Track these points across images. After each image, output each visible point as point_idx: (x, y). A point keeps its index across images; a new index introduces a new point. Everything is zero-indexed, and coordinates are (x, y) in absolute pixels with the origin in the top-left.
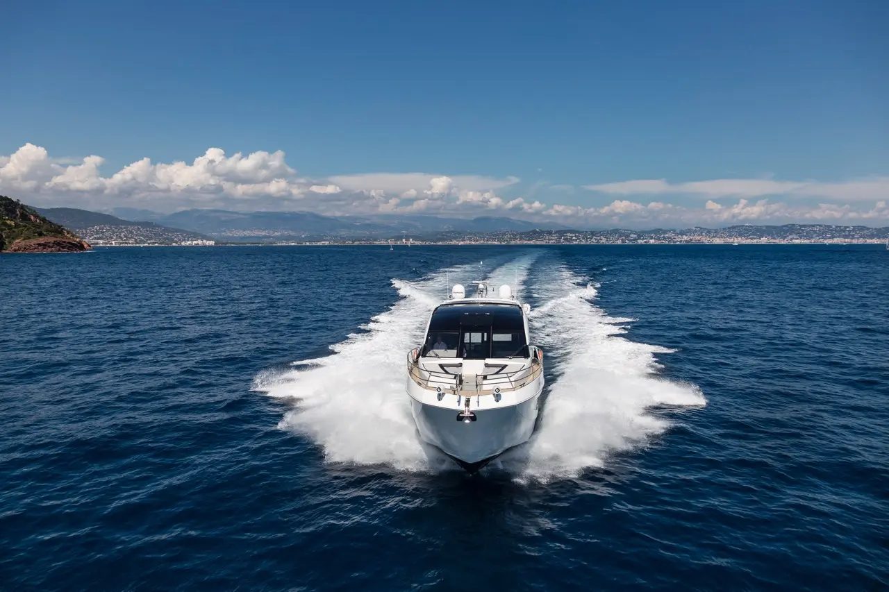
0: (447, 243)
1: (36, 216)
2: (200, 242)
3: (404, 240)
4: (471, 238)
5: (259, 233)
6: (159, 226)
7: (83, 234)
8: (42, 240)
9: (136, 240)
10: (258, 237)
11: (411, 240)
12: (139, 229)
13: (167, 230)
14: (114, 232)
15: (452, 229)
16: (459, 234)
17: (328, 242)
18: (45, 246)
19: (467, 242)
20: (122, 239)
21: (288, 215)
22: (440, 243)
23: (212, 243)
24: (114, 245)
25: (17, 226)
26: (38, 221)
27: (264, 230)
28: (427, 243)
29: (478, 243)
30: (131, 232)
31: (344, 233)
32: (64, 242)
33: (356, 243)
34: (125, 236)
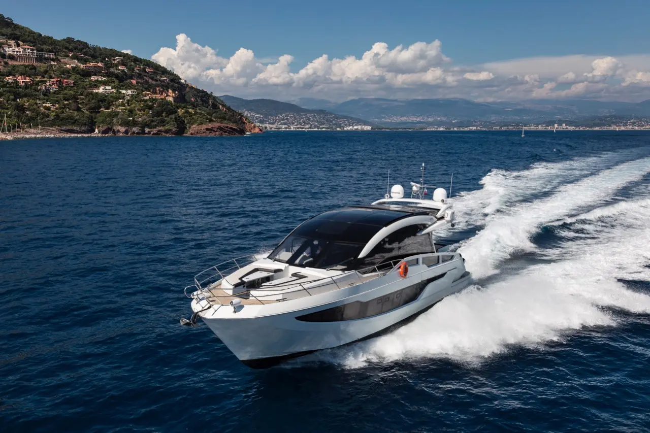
0: (605, 128)
1: (224, 106)
2: (359, 127)
3: (556, 126)
4: (635, 123)
5: (415, 119)
6: (331, 114)
7: (273, 120)
8: (210, 126)
9: (311, 125)
10: (413, 123)
11: (564, 125)
12: (314, 115)
13: (336, 117)
14: (295, 119)
15: (614, 114)
16: (619, 119)
17: (475, 128)
18: (211, 130)
19: (630, 128)
20: (300, 125)
21: (441, 102)
22: (597, 128)
23: (369, 128)
24: (292, 129)
25: (196, 113)
26: (225, 109)
27: (420, 116)
28: (581, 129)
29: (642, 128)
30: (309, 119)
31: (493, 118)
32: (227, 127)
33: (504, 129)
34: (303, 122)
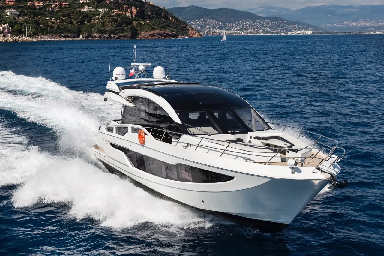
1: (173, 17)
2: (302, 32)
12: (268, 22)
13: (288, 23)
14: (250, 25)
20: (254, 30)
23: (309, 32)
25: (145, 24)
26: (173, 20)
30: (263, 25)
32: (164, 33)
34: (257, 28)
